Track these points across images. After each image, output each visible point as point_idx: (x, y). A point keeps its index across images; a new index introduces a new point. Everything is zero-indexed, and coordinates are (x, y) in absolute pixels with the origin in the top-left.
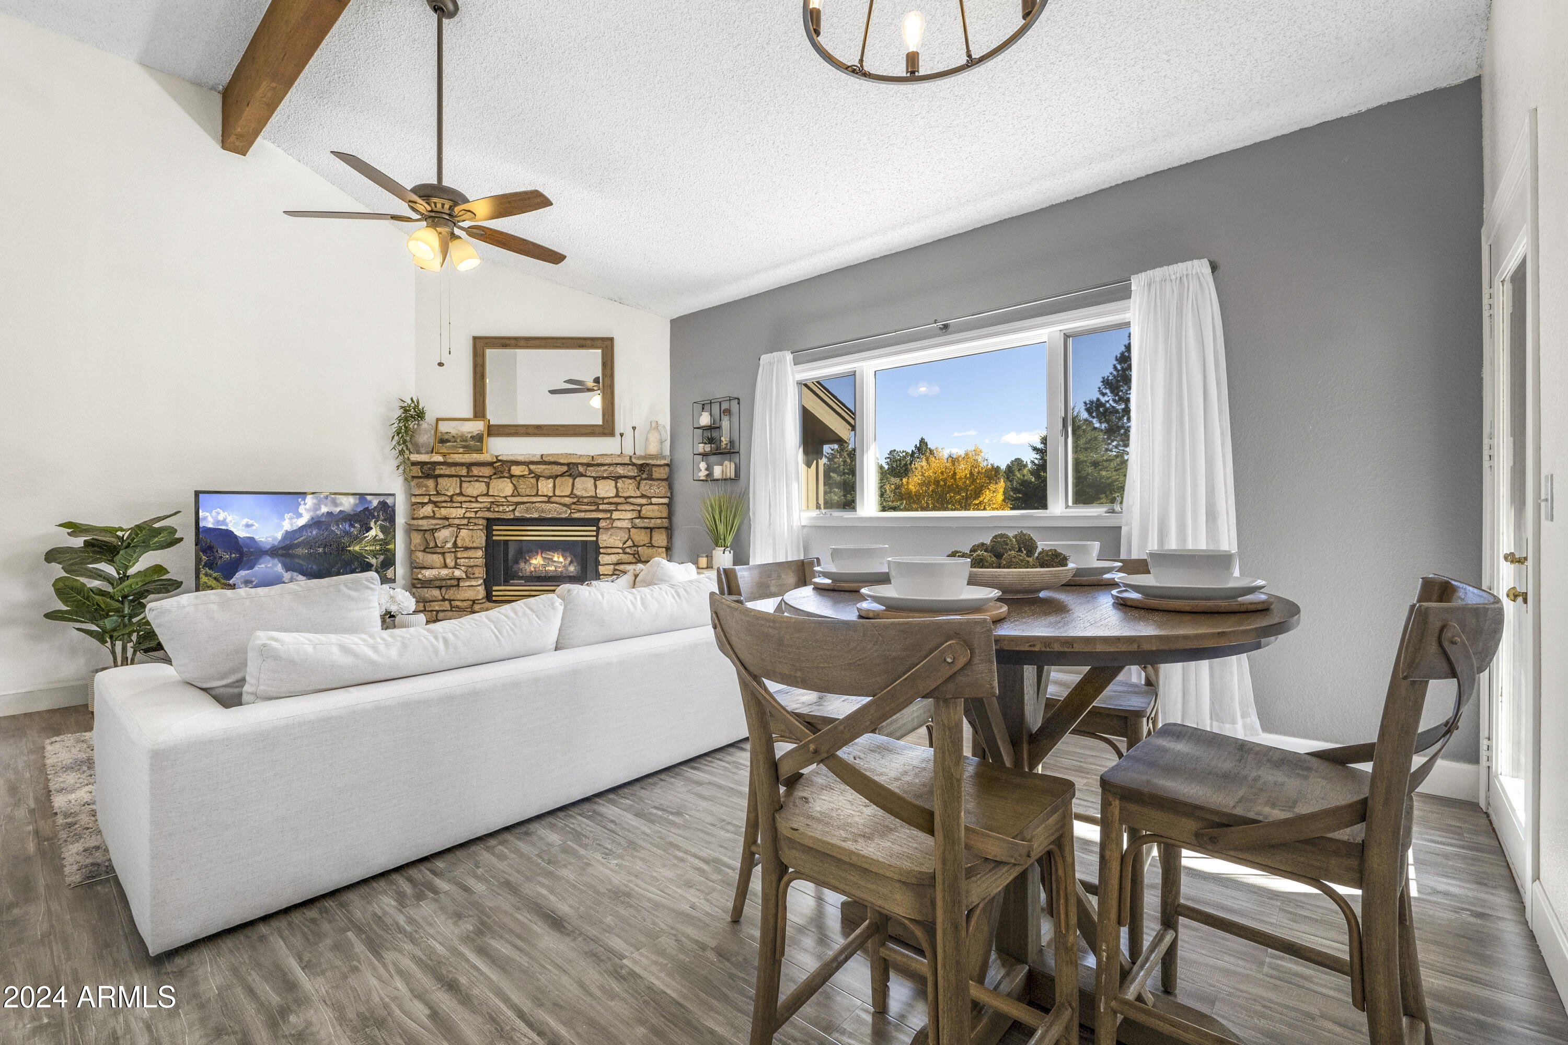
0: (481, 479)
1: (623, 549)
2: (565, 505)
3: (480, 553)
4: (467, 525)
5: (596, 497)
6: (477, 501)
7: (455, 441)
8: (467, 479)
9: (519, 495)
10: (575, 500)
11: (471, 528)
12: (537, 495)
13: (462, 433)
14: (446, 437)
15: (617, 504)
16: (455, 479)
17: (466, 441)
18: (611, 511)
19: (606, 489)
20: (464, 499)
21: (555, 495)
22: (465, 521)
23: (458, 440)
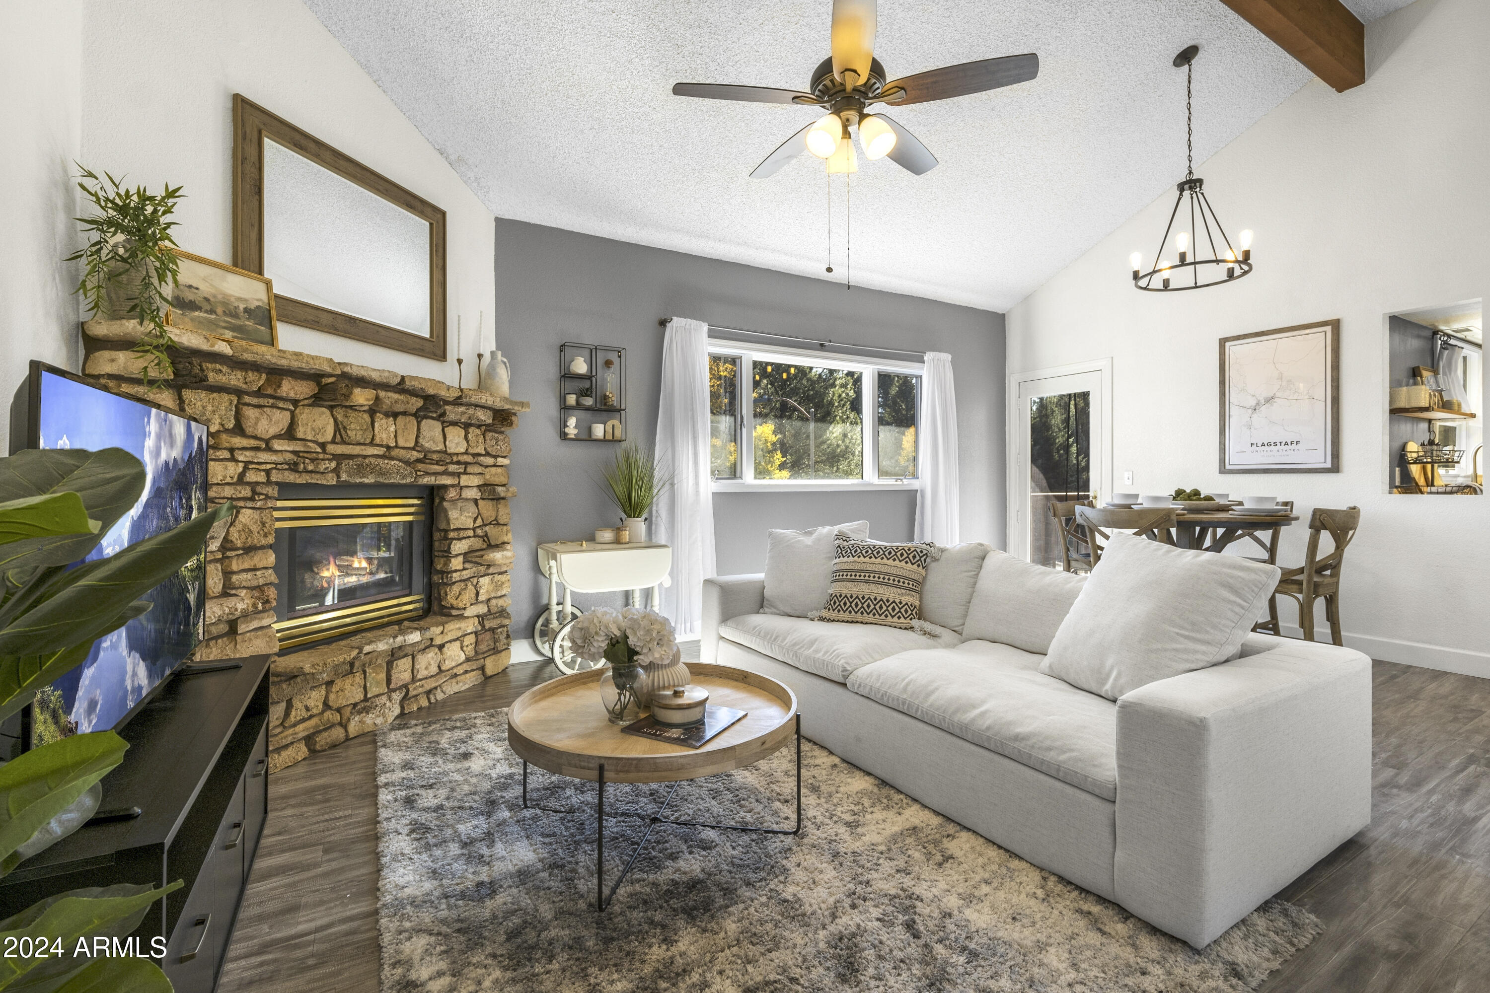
0: (281, 405)
1: (474, 529)
2: (407, 463)
3: (271, 558)
4: (252, 499)
5: (445, 452)
6: (269, 449)
7: (212, 311)
8: (255, 401)
9: (344, 442)
10: (421, 456)
11: (259, 504)
12: (372, 443)
13: (225, 295)
14: (189, 296)
15: (466, 464)
16: (226, 397)
17: (235, 316)
18: (458, 475)
19: (456, 441)
20: (245, 442)
21: (397, 447)
22: (246, 492)
23: (219, 310)
